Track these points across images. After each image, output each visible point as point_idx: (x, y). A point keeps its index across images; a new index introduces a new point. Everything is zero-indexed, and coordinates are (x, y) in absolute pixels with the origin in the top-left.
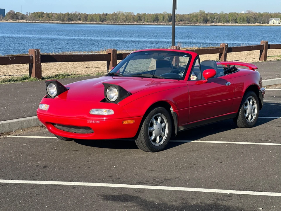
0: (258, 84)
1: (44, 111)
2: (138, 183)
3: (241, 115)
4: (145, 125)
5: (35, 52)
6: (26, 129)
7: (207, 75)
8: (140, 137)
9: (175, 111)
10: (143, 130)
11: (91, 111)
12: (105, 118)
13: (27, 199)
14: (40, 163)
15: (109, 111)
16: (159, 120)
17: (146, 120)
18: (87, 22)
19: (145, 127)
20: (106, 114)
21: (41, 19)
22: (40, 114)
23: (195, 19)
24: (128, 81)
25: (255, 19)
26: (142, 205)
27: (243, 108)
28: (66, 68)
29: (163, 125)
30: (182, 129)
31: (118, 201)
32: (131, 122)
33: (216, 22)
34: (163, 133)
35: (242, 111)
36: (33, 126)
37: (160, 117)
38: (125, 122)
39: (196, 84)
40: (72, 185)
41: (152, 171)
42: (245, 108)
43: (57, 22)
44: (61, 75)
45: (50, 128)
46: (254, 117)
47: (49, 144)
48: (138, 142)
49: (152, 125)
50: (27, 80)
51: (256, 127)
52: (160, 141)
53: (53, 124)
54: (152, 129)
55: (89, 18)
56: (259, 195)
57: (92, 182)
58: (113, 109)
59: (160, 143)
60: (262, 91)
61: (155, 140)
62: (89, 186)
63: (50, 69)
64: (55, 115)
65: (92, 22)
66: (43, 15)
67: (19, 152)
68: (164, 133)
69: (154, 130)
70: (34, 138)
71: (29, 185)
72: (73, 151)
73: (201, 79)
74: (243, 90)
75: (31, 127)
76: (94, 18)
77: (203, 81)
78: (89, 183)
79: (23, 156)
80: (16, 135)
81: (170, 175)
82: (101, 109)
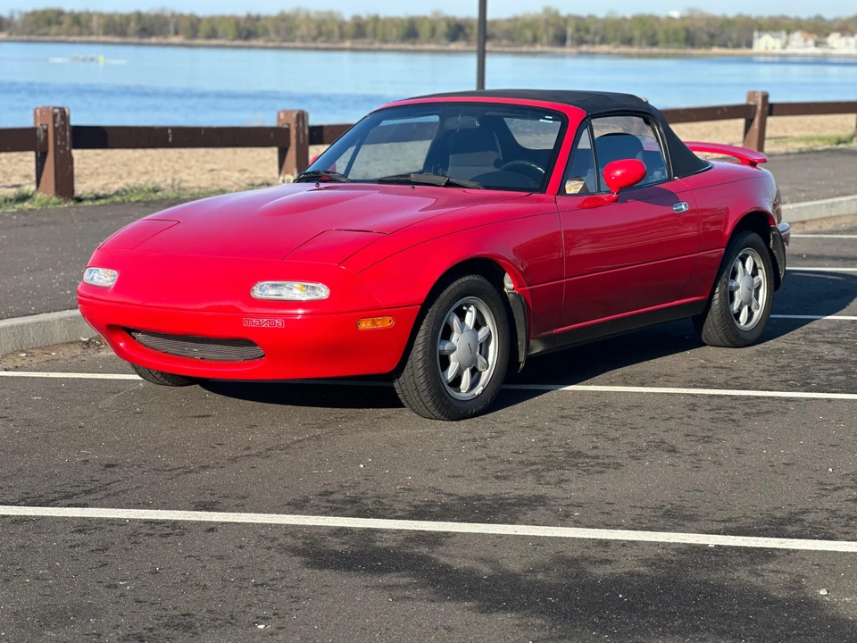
0: (770, 209)
1: (102, 290)
2: (416, 515)
3: (717, 307)
4: (426, 333)
5: (55, 116)
6: (37, 352)
7: (616, 177)
8: (410, 371)
9: (521, 291)
10: (420, 348)
11: (255, 288)
12: (300, 311)
13: (63, 566)
14: (93, 454)
15: (313, 287)
16: (470, 318)
17: (431, 316)
18: (199, 41)
19: (426, 339)
20: (305, 298)
21: (54, 29)
22: (90, 300)
23: (528, 34)
24: (363, 195)
25: (712, 36)
26: (439, 581)
27: (727, 284)
28: (146, 173)
29: (482, 333)
30: (538, 348)
31: (359, 570)
32: (386, 323)
33: (593, 43)
34: (481, 359)
35: (724, 294)
36: (59, 341)
37: (472, 308)
38: (365, 325)
39: (581, 207)
40: (202, 519)
41: (457, 477)
42: (730, 284)
43: (103, 38)
44: (135, 191)
45: (121, 344)
46: (757, 314)
47: (116, 395)
48: (404, 387)
49: (448, 333)
50: (27, 205)
51: (762, 345)
52: (473, 385)
53: (129, 331)
54: (447, 346)
55: (204, 28)
56: (810, 551)
57: (269, 512)
58: (325, 283)
59: (472, 392)
60: (783, 232)
61: (456, 382)
62: (258, 524)
63: (95, 174)
64: (137, 302)
65: (214, 42)
66: (62, 18)
67: (22, 421)
68: (486, 357)
69: (454, 350)
70: (64, 378)
71: (65, 520)
72: (195, 417)
73: (599, 190)
74: (725, 228)
75: (54, 346)
76: (220, 30)
77: (604, 196)
78: (259, 515)
79: (34, 432)
80: (6, 370)
81: (516, 489)
82: (288, 284)
